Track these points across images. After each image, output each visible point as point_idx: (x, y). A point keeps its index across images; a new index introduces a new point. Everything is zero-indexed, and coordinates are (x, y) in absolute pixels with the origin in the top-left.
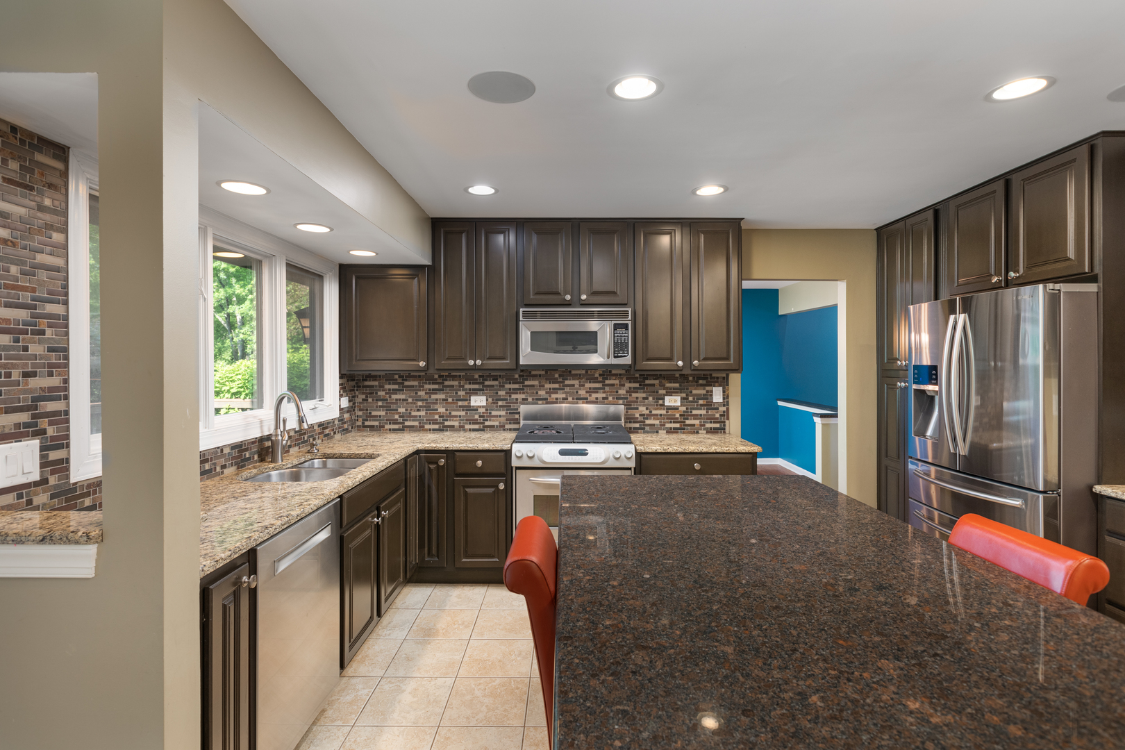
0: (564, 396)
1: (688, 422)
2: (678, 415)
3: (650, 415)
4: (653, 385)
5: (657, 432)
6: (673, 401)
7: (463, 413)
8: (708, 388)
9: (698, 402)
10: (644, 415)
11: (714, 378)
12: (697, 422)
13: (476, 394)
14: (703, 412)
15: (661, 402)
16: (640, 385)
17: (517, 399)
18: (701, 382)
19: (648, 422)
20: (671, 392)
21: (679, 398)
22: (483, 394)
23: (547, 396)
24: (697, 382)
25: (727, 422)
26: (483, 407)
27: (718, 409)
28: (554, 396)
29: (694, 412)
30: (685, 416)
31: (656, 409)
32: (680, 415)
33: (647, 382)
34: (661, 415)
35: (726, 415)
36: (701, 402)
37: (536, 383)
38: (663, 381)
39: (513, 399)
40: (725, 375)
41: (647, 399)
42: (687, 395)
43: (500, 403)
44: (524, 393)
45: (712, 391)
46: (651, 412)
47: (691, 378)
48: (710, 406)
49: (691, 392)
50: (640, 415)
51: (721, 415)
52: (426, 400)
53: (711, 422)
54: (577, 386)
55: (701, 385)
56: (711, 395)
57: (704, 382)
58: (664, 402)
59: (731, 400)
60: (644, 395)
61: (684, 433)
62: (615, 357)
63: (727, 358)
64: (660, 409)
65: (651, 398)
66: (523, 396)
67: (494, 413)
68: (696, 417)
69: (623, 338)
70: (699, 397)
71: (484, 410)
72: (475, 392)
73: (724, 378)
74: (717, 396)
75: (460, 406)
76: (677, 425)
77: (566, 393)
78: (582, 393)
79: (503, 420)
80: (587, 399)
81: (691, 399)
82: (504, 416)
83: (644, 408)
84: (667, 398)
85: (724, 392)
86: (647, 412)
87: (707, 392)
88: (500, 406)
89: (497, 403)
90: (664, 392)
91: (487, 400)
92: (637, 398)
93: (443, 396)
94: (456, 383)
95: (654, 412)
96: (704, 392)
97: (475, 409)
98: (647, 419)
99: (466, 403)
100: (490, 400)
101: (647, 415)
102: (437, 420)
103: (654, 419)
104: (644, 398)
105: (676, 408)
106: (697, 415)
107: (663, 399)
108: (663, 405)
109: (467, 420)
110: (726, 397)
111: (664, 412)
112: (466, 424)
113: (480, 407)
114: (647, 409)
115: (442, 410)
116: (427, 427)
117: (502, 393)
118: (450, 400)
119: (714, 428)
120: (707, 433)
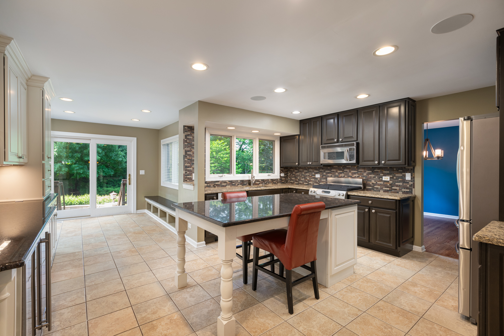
0: (344, 175)
1: (393, 188)
2: (388, 185)
3: (376, 184)
4: (378, 172)
5: (379, 191)
6: (386, 178)
7: (314, 180)
8: (403, 174)
9: (398, 179)
10: (373, 184)
11: (407, 169)
12: (398, 188)
13: (317, 174)
14: (401, 184)
15: (381, 179)
16: (372, 172)
18: (400, 171)
19: (375, 187)
20: (385, 175)
21: (389, 178)
22: (319, 174)
23: (338, 175)
24: (398, 171)
25: (413, 189)
26: (319, 178)
27: (408, 183)
28: (341, 175)
29: (397, 184)
30: (392, 185)
31: (379, 181)
32: (390, 185)
33: (375, 170)
34: (381, 184)
35: (413, 186)
36: (400, 179)
37: (335, 170)
38: (382, 170)
39: (328, 176)
40: (412, 168)
41: (375, 177)
42: (393, 176)
43: (324, 177)
44: (331, 174)
45: (405, 175)
46: (376, 183)
47: (395, 169)
48: (404, 181)
49: (395, 175)
50: (372, 184)
51: (410, 186)
52: (304, 175)
53: (405, 189)
54: (348, 172)
55: (400, 172)
56: (405, 177)
57: (401, 171)
58: (382, 179)
59: (416, 179)
60: (374, 176)
61: (391, 192)
62: (350, 160)
63: (399, 160)
64: (381, 182)
65: (377, 177)
66: (331, 175)
67: (322, 180)
68: (397, 186)
70: (399, 177)
71: (319, 179)
72: (317, 173)
73: (412, 169)
74: (408, 177)
75: (313, 178)
76: (388, 189)
77: (344, 174)
78: (350, 174)
80: (352, 176)
81: (395, 178)
82: (325, 181)
83: (374, 181)
84: (384, 177)
85: (411, 175)
86: (375, 183)
87: (403, 175)
88: (324, 178)
90: (382, 175)
92: (371, 177)
93: (308, 174)
94: (312, 170)
95: (378, 183)
96: (401, 175)
97: (317, 179)
99: (314, 177)
100: (321, 176)
102: (307, 181)
103: (378, 185)
104: (374, 177)
105: (388, 182)
106: (398, 185)
107: (382, 178)
108: (382, 180)
110: (413, 178)
111: (382, 183)
112: (315, 183)
113: (318, 178)
114: (375, 181)
115: (308, 178)
116: (305, 183)
117: (324, 174)
118: (310, 175)
119: (406, 192)
120: (402, 193)
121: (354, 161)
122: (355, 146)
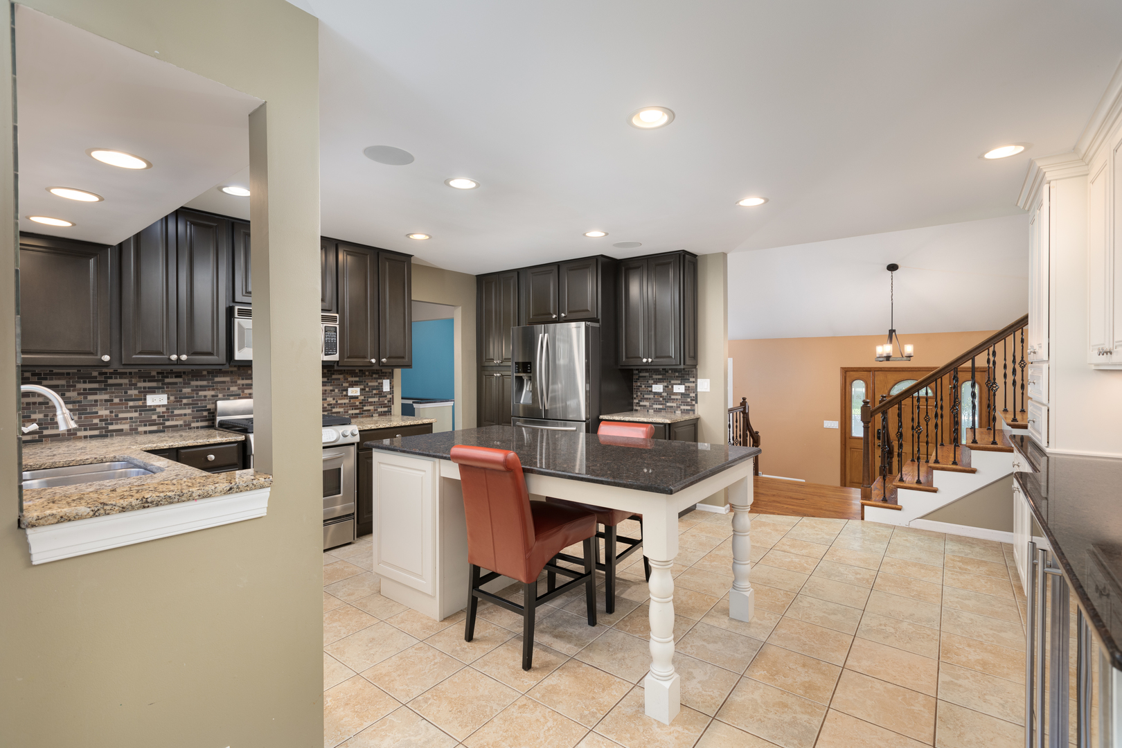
1: (365, 408)
2: (357, 403)
3: (337, 404)
4: (339, 379)
6: (354, 391)
7: (136, 414)
8: (379, 381)
9: (372, 392)
10: (331, 404)
11: (384, 372)
12: (371, 408)
14: (376, 399)
15: (345, 393)
16: (328, 379)
17: (205, 396)
18: (374, 376)
19: (334, 410)
20: (352, 385)
21: (358, 389)
22: (163, 392)
23: (240, 392)
24: (372, 376)
25: (392, 406)
26: (163, 406)
27: (386, 396)
28: (247, 391)
29: (370, 400)
30: (363, 403)
31: (341, 399)
32: (360, 403)
33: (334, 377)
34: (345, 404)
35: (391, 401)
36: (374, 392)
37: (227, 379)
38: (346, 376)
39: (201, 396)
40: (390, 371)
41: (334, 391)
42: (365, 387)
43: (185, 401)
44: (213, 390)
45: (382, 383)
46: (337, 402)
47: (367, 373)
48: (381, 394)
49: (367, 384)
50: (328, 405)
51: (388, 401)
52: (79, 402)
53: (381, 407)
55: (375, 378)
56: (382, 386)
57: (377, 376)
58: (347, 393)
59: (395, 389)
60: (331, 388)
61: (362, 417)
62: (326, 355)
63: (404, 357)
64: (344, 399)
65: (336, 390)
66: (213, 393)
67: (176, 412)
68: (371, 404)
69: (332, 339)
70: (373, 388)
71: (164, 409)
72: (152, 391)
73: (390, 373)
74: (386, 386)
75: (131, 407)
76: (357, 411)
79: (188, 418)
81: (367, 389)
82: (189, 414)
83: (331, 399)
84: (350, 389)
85: (390, 383)
86: (334, 402)
87: (379, 383)
88: (185, 404)
89: (181, 401)
90: (347, 385)
91: (168, 398)
93: (107, 397)
94: (126, 381)
95: (339, 402)
96: (376, 384)
97: (153, 409)
98: (334, 408)
99: (140, 403)
100: (172, 398)
101: (334, 404)
102: (97, 424)
103: (340, 407)
104: (331, 391)
105: (356, 397)
106: (372, 402)
107: (347, 390)
108: (347, 395)
109: (140, 422)
110: (392, 387)
111: (347, 401)
112: (140, 426)
113: (159, 406)
114: (334, 399)
115: (104, 412)
117: (186, 390)
118: (116, 400)
119: (384, 412)
120: (379, 415)
121: (335, 357)
122: (338, 323)
